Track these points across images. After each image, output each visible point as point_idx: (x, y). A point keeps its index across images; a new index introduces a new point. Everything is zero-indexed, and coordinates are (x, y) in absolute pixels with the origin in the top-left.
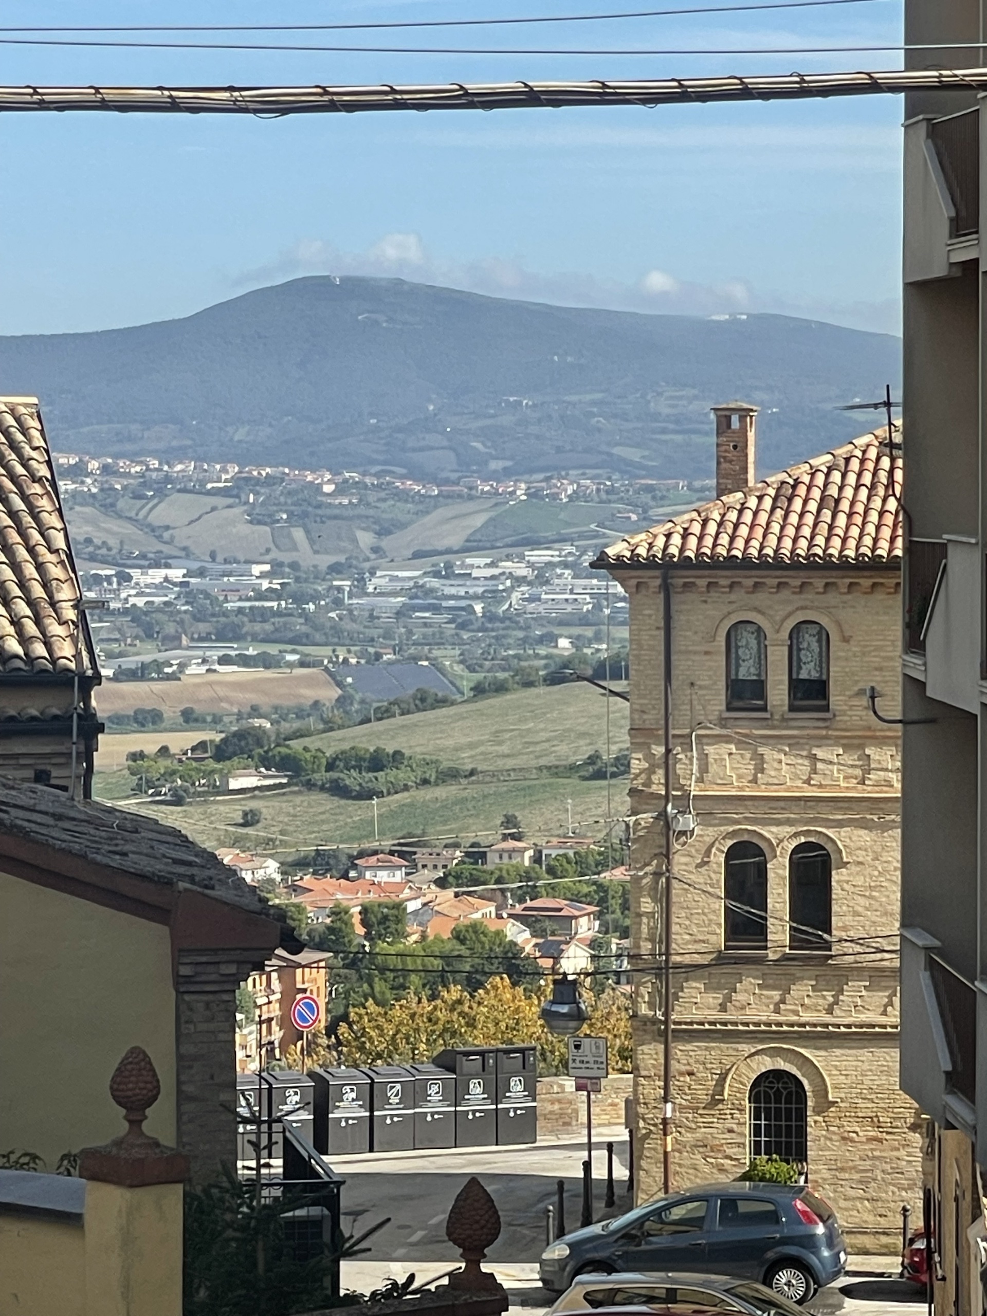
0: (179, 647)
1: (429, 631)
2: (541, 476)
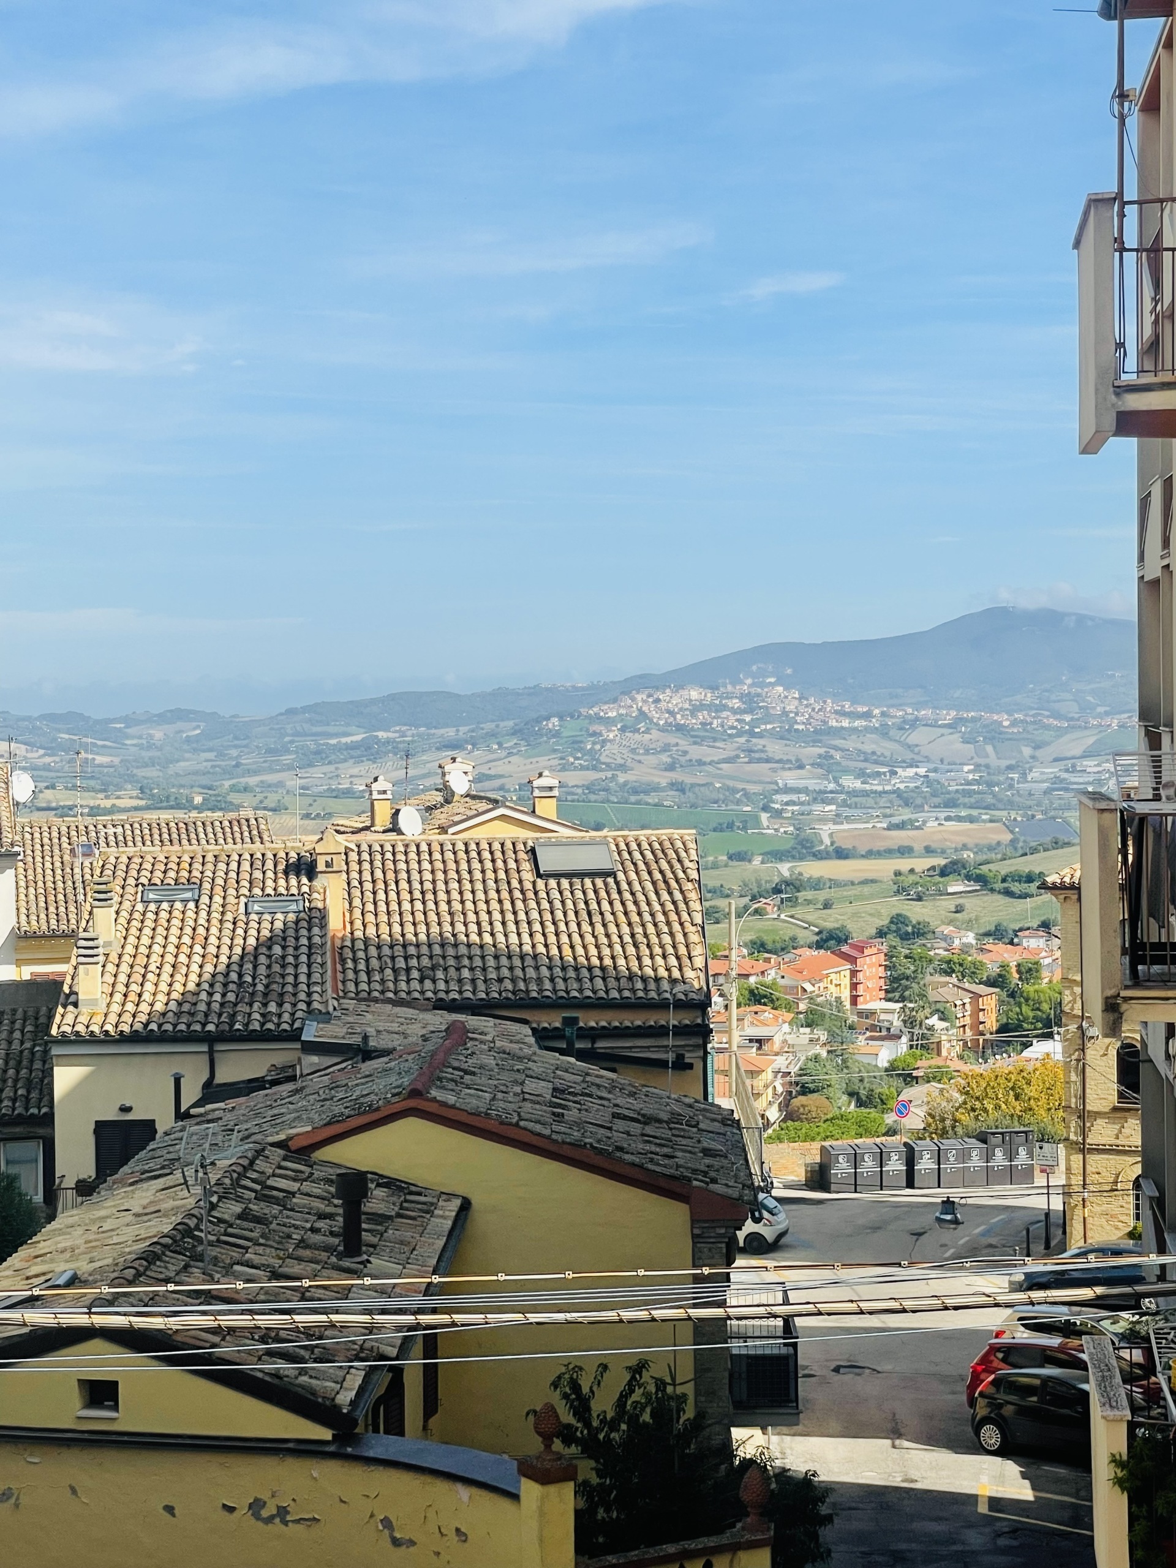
0: (923, 811)
1: (1062, 802)
2: (1126, 715)
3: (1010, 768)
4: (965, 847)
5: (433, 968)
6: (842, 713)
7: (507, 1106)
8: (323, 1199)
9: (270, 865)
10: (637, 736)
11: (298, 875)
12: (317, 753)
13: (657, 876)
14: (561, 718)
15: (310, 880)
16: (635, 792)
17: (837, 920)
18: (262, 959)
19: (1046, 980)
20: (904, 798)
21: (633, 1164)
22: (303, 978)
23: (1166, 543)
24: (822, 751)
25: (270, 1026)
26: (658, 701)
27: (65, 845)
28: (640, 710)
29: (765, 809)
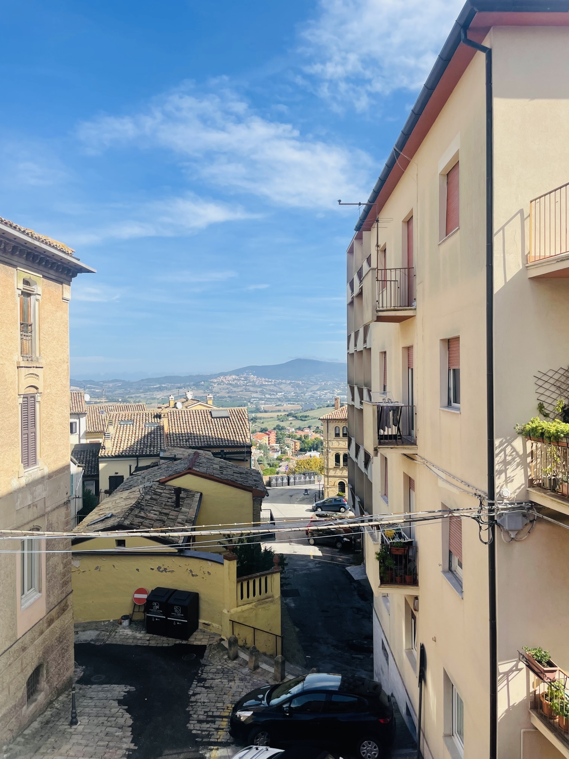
0: (283, 402)
1: (313, 400)
3: (302, 393)
4: (292, 410)
5: (189, 439)
6: (266, 381)
7: (210, 471)
8: (169, 494)
9: (150, 416)
10: (221, 386)
11: (157, 418)
12: (148, 389)
13: (239, 418)
14: (204, 382)
15: (160, 419)
16: (221, 398)
17: (265, 426)
18: (149, 438)
19: (310, 439)
20: (279, 400)
21: (240, 484)
22: (159, 442)
23: (355, 345)
24: (262, 389)
25: (151, 453)
26: (226, 378)
27: (97, 411)
28: (222, 380)
29: (249, 402)
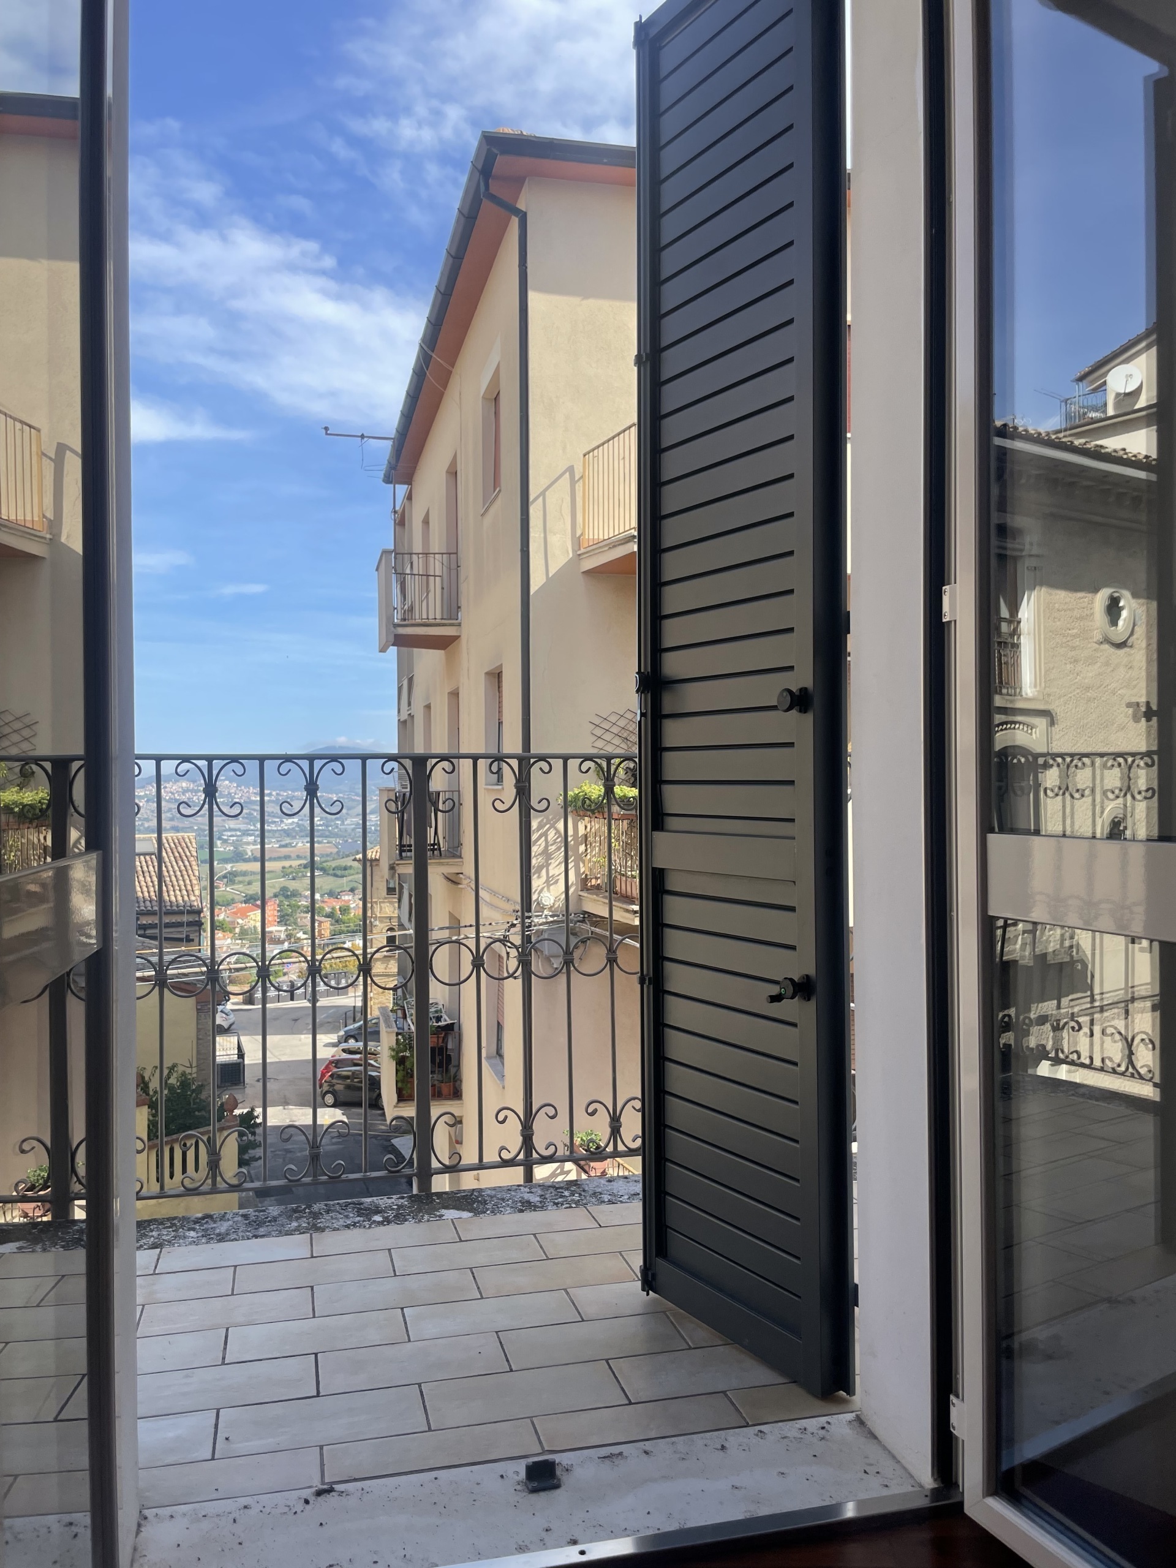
13: (177, 854)
17: (254, 890)
19: (353, 914)
20: (287, 834)
23: (409, 704)
29: (220, 839)
